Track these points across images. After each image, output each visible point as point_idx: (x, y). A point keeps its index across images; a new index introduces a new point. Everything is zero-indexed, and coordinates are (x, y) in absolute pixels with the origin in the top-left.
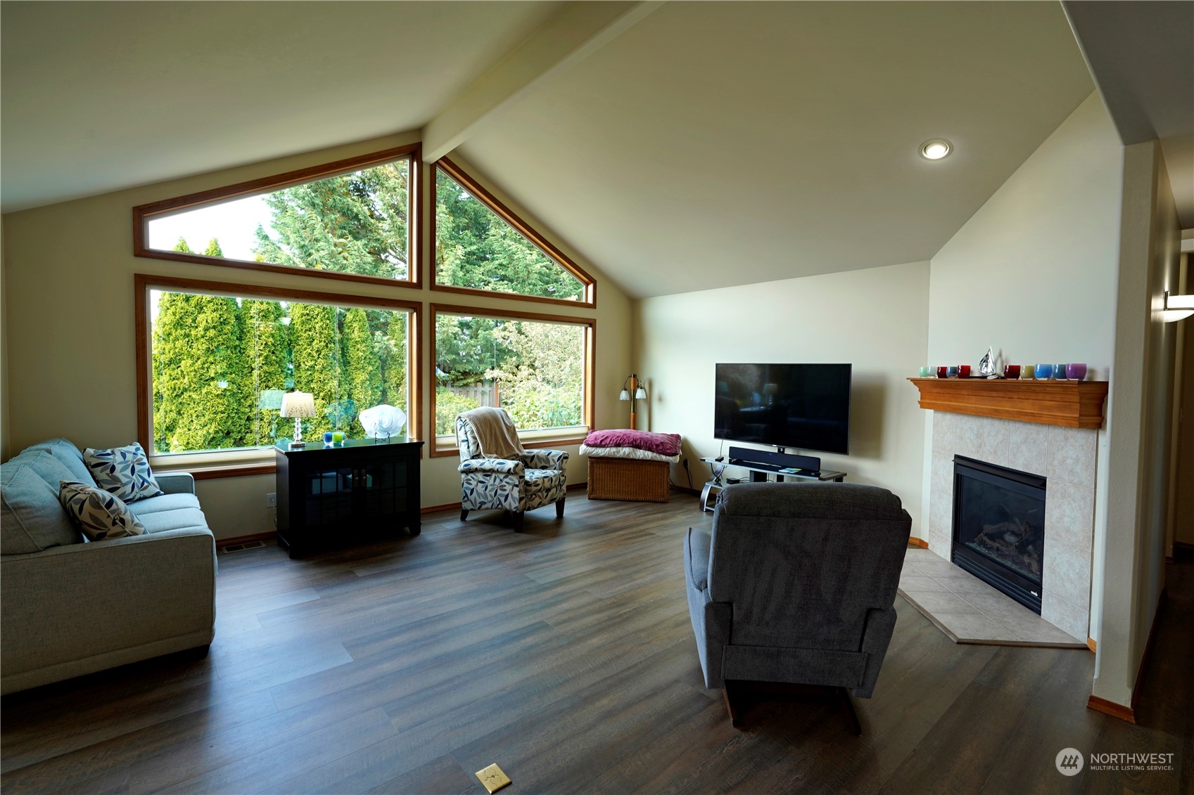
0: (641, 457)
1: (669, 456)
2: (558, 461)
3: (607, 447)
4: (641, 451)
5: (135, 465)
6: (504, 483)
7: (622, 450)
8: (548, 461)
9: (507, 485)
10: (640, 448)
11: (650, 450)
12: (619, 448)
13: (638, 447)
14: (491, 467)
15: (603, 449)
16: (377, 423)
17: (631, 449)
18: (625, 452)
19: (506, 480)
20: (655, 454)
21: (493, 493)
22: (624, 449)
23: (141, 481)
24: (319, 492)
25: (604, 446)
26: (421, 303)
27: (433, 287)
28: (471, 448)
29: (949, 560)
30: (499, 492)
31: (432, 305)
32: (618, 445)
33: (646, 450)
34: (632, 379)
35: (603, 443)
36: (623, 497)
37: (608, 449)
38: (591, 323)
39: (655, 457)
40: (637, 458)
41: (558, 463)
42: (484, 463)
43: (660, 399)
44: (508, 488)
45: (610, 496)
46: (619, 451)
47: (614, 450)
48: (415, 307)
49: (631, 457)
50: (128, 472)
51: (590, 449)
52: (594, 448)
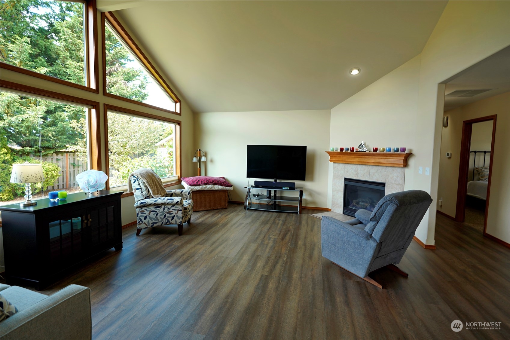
0: (217, 189)
1: (229, 187)
2: (188, 195)
3: (201, 185)
4: (217, 186)
6: (171, 210)
7: (208, 186)
9: (174, 211)
10: (216, 185)
11: (221, 185)
12: (206, 185)
13: (216, 184)
14: (163, 202)
15: (199, 186)
16: (86, 182)
17: (212, 185)
18: (209, 187)
19: (172, 208)
20: (223, 187)
21: (163, 217)
22: (209, 186)
25: (199, 185)
26: (99, 103)
27: (105, 93)
28: (144, 193)
29: (342, 214)
30: (167, 215)
31: (105, 105)
32: (206, 184)
33: (219, 185)
34: (199, 151)
35: (198, 184)
36: (206, 209)
37: (201, 186)
38: (179, 123)
39: (223, 188)
40: (215, 189)
41: (188, 196)
42: (157, 200)
43: (212, 161)
44: (174, 212)
45: (201, 209)
46: (207, 187)
47: (204, 186)
49: (212, 189)
51: (192, 187)
52: (194, 187)
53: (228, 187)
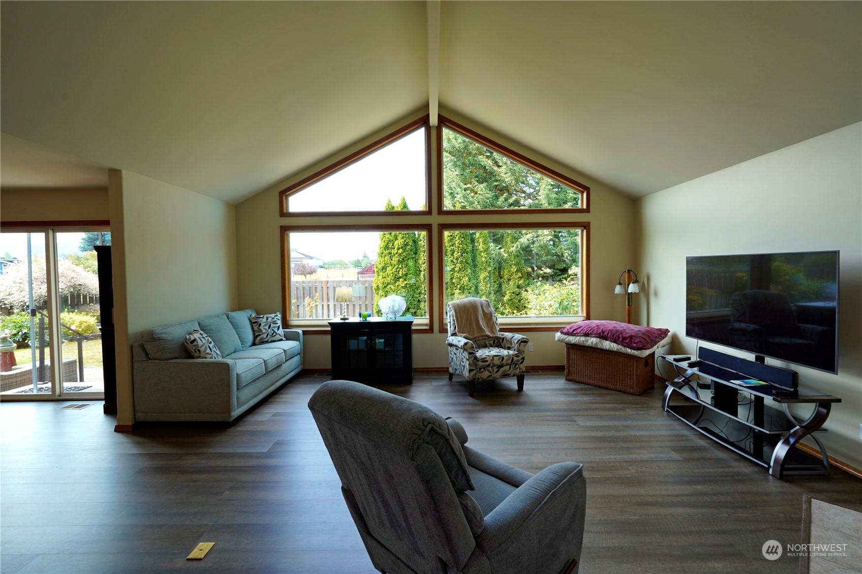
0: (608, 348)
1: (634, 350)
2: (517, 343)
3: (577, 336)
4: (608, 342)
5: (272, 324)
7: (590, 339)
8: (511, 343)
9: (464, 358)
10: (607, 340)
11: (615, 342)
12: (588, 338)
13: (605, 338)
15: (574, 337)
16: (391, 307)
17: (598, 339)
18: (592, 342)
19: (463, 354)
20: (620, 346)
22: (592, 339)
23: (273, 332)
24: (357, 348)
26: (431, 224)
27: (441, 212)
28: (452, 328)
30: (461, 363)
31: (440, 225)
32: (587, 335)
33: (612, 341)
34: (627, 274)
35: (575, 332)
36: (595, 382)
37: (578, 338)
38: (585, 226)
39: (621, 349)
40: (604, 348)
41: (516, 345)
42: (453, 340)
44: (464, 360)
45: (582, 379)
46: (588, 341)
47: (583, 339)
48: (427, 227)
49: (599, 347)
50: (267, 327)
51: (564, 336)
52: (567, 336)
53: (631, 349)
